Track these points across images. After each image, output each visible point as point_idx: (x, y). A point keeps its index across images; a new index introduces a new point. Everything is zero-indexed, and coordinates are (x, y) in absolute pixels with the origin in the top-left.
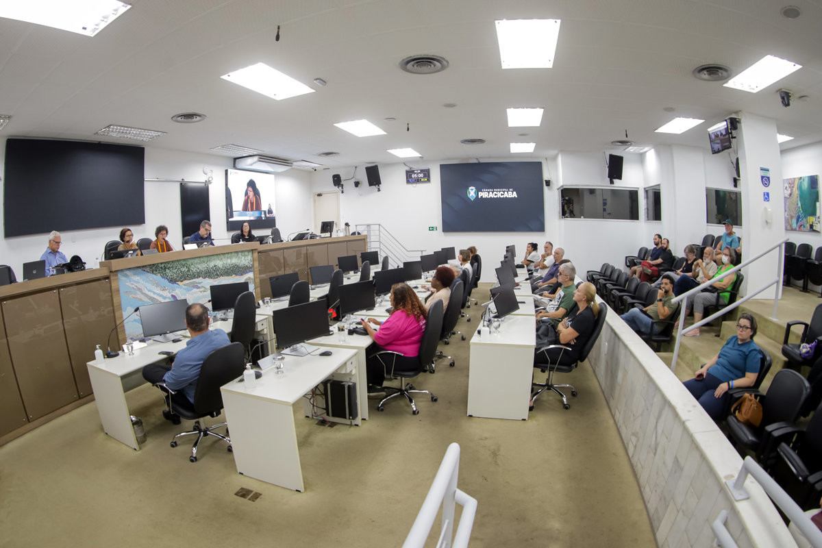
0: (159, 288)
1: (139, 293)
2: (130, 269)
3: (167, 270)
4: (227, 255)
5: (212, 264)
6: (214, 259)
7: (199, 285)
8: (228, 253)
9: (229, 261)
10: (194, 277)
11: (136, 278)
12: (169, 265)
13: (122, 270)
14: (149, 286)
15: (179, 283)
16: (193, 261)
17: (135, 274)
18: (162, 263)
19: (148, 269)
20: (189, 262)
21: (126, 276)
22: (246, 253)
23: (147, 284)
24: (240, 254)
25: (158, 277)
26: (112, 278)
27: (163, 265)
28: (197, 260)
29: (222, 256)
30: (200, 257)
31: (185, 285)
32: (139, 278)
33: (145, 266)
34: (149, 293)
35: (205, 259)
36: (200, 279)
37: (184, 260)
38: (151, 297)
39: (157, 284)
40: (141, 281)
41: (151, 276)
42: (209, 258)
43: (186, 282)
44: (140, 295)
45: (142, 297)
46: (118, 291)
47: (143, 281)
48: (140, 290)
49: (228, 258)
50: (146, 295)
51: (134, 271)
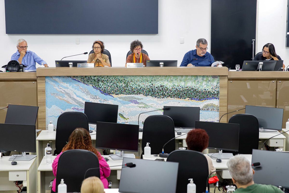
0: (89, 96)
1: (67, 97)
2: (60, 76)
3: (100, 83)
4: (180, 78)
5: (157, 84)
6: (162, 80)
7: (138, 101)
8: (182, 76)
9: (182, 84)
10: (133, 92)
11: (65, 85)
12: (103, 79)
13: (51, 77)
14: (79, 93)
15: (113, 95)
16: (132, 78)
17: (64, 81)
18: (95, 76)
19: (79, 79)
20: (129, 79)
21: (55, 81)
22: (210, 78)
23: (76, 91)
24: (200, 79)
25: (90, 87)
26: (38, 81)
27: (96, 78)
28: (138, 78)
29: (172, 78)
30: (142, 76)
31: (120, 98)
32: (68, 85)
33: (77, 77)
34: (78, 99)
35: (149, 79)
36: (141, 96)
37: (122, 76)
38: (79, 102)
39: (87, 92)
40: (70, 88)
41: (81, 85)
42: (155, 78)
43: (122, 95)
44: (66, 98)
45: (70, 100)
46: (44, 91)
47: (73, 87)
48: (68, 94)
49: (181, 80)
50: (74, 100)
51: (63, 79)
